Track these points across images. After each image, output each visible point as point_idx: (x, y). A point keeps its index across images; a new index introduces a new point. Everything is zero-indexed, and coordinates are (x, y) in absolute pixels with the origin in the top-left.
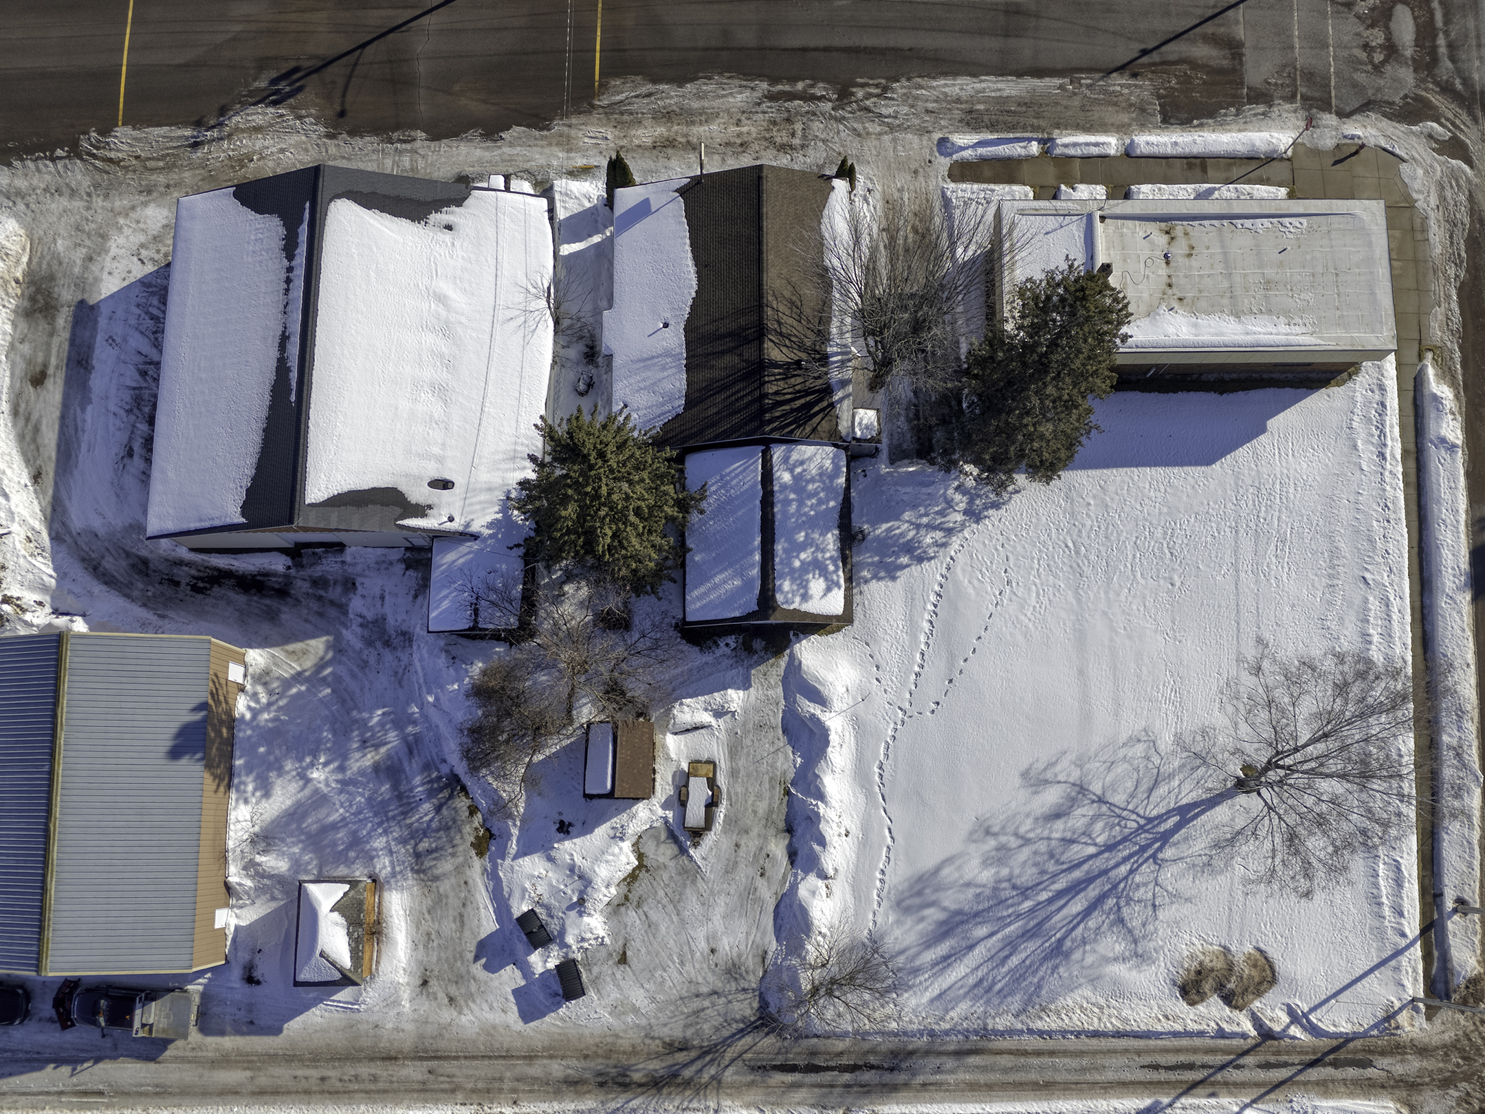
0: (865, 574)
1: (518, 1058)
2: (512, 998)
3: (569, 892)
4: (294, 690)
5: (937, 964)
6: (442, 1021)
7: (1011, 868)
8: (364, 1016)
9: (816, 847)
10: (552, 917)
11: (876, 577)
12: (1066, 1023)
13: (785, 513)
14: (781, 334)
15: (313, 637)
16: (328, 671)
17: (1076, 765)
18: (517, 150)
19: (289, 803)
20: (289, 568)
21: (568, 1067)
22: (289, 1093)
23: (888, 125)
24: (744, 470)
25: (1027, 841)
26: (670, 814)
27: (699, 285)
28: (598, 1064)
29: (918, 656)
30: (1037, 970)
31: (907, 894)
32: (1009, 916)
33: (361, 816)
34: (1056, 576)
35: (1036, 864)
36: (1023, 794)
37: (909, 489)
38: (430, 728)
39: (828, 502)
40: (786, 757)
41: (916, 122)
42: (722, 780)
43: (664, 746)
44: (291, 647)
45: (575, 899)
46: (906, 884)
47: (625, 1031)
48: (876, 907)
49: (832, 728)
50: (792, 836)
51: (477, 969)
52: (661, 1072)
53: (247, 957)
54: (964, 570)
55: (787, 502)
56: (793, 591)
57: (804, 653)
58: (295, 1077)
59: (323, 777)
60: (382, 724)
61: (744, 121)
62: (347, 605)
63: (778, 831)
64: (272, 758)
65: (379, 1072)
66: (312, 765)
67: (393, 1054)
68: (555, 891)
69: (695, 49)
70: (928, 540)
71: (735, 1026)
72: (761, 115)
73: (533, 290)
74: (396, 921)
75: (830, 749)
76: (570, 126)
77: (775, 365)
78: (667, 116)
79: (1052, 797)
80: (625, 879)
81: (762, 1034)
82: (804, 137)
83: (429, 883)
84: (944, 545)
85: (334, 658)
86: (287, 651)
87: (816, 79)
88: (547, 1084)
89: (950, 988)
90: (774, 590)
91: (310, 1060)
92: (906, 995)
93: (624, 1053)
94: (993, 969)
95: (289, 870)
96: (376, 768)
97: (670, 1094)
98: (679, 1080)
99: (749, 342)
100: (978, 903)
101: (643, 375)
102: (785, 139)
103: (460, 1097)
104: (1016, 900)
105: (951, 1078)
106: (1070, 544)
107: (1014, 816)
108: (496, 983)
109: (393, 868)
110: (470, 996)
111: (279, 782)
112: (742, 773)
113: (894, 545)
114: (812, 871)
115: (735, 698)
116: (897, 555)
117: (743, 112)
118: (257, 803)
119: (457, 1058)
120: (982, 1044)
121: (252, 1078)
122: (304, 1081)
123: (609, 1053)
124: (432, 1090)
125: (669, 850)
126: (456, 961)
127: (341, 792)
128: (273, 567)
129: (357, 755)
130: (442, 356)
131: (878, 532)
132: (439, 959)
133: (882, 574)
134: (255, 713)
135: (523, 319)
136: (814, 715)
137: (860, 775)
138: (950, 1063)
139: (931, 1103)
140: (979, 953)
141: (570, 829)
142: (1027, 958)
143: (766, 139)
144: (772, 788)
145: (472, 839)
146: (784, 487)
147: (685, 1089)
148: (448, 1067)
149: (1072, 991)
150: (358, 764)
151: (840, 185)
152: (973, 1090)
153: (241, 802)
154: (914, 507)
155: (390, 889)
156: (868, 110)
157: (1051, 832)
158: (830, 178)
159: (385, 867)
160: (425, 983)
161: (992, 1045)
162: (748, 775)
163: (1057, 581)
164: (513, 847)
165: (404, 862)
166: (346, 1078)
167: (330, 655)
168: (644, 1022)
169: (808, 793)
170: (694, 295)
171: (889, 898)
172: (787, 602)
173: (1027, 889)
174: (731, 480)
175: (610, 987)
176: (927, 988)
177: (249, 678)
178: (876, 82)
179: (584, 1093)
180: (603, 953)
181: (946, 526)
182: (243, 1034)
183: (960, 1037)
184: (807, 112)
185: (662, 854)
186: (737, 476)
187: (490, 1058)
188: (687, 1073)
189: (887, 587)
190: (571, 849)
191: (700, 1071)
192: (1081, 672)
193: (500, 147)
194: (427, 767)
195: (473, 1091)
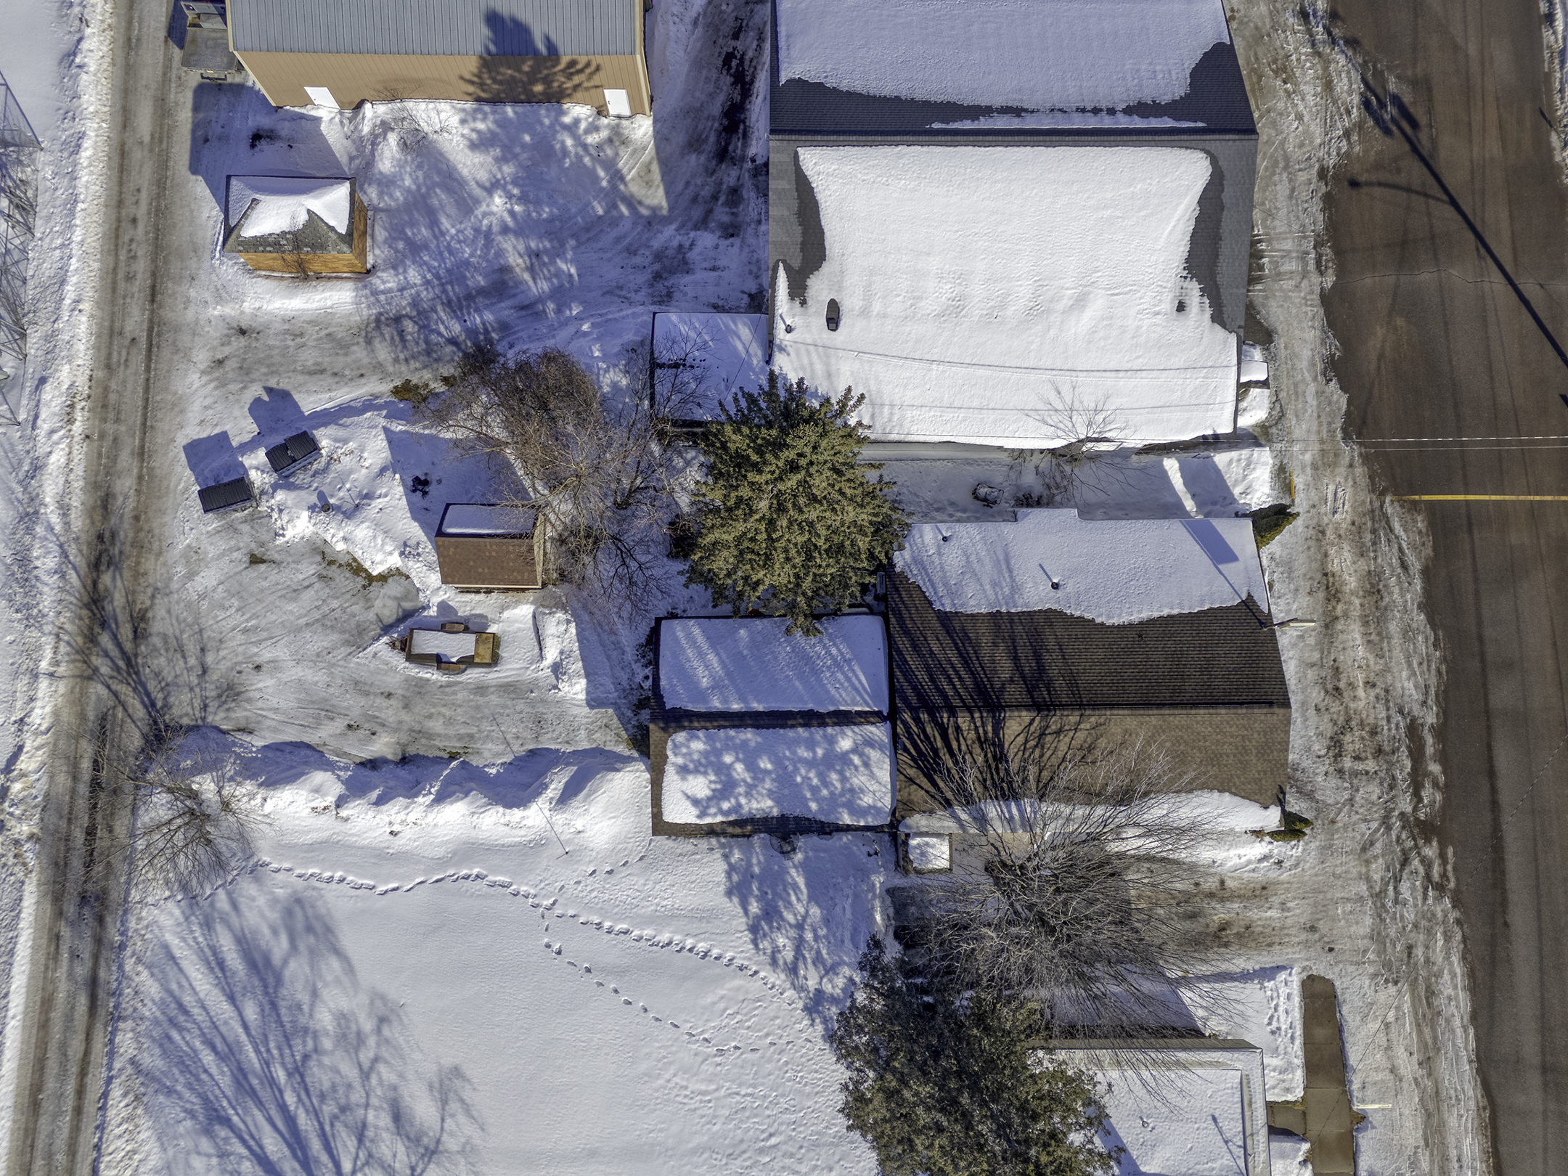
0: (736, 856)
1: (143, 440)
2: (217, 431)
3: (341, 494)
4: (601, 173)
5: (215, 953)
6: (194, 352)
7: (332, 1052)
8: (206, 265)
9: (375, 795)
10: (313, 476)
11: (731, 869)
12: (114, 1130)
13: (797, 742)
14: (1042, 735)
15: (667, 193)
16: (624, 210)
17: (464, 1145)
18: (1312, 401)
19: (465, 172)
20: (753, 160)
21: (126, 497)
22: (121, 183)
23: (1383, 891)
24: (856, 689)
25: (365, 1075)
26: (433, 612)
27: (1113, 626)
28: (126, 532)
29: (624, 926)
30: (192, 1089)
31: (310, 912)
32: (268, 1051)
33: (446, 254)
34: (729, 1119)
35: (334, 1088)
36: (430, 1069)
37: (848, 912)
38: (552, 328)
39: (817, 800)
40: (498, 755)
41: (1392, 932)
42: (473, 675)
43: (518, 602)
44: (655, 167)
45: (332, 501)
46: (323, 911)
47: (165, 564)
48: (298, 871)
49: (527, 813)
50: (396, 764)
51: (256, 391)
52: (109, 608)
53: (284, 133)
54: (738, 989)
55: (811, 745)
56: (690, 754)
57: (632, 776)
58: (139, 190)
59: (494, 209)
60: (558, 273)
61: (1373, 693)
62: (706, 229)
63: (404, 746)
64: (518, 150)
65: (137, 283)
66: (510, 196)
67: (159, 297)
68: (343, 478)
69: (1480, 623)
70: (781, 941)
71: (160, 696)
72: (1384, 714)
73: (1100, 418)
74: (318, 297)
75: (501, 809)
76: (1351, 465)
77: (998, 726)
78: (1374, 588)
79: (424, 1109)
80: (355, 560)
81: (146, 729)
82: (1355, 774)
83: (363, 333)
84: (774, 962)
85: (641, 216)
86: (650, 163)
87: (1447, 789)
88: (107, 474)
89: (181, 970)
90: (691, 728)
91: (158, 206)
92: (177, 912)
93: (138, 563)
94: (200, 1029)
95: (380, 173)
96: (506, 269)
97: (81, 619)
98: (97, 629)
99: (1030, 693)
100: (289, 1008)
101: (987, 560)
102: (1350, 747)
103: (100, 374)
104: (288, 1059)
105: (62, 973)
106: (773, 1141)
107: (402, 1057)
108: (237, 412)
109: (383, 292)
110: (222, 383)
111: (490, 159)
112: (481, 700)
113: (775, 893)
114: (347, 789)
115: (575, 689)
116: (762, 897)
117: (1387, 691)
118: (463, 135)
119: (148, 369)
120: (102, 1013)
121: (141, 143)
122: (134, 199)
123: (139, 545)
124: (111, 343)
125: (390, 614)
126: (268, 366)
127: (477, 230)
128: (754, 142)
129: (521, 247)
130: (1003, 307)
131: (793, 872)
132: (271, 348)
133: (735, 878)
134: (572, 128)
135: (1060, 407)
136: (546, 787)
137: (470, 850)
138: (82, 971)
139: (32, 947)
140: (222, 1008)
141: (419, 494)
142: (210, 1075)
143: (1348, 721)
144: (460, 737)
145: (415, 381)
146: (832, 741)
147: (85, 636)
148: (138, 360)
149: (159, 1139)
150: (510, 249)
151: (1271, 819)
152: (43, 1003)
153: (462, 115)
154: (827, 921)
155: (356, 289)
156: (1405, 862)
157: (376, 1109)
158: (1281, 803)
159: (384, 283)
160: (242, 332)
161: (99, 1026)
162: (478, 708)
163: (723, 1120)
164: (398, 427)
165: (390, 304)
166: (134, 246)
167: (644, 212)
168: (175, 586)
169: (448, 783)
170: (1099, 620)
171: (307, 888)
172: (675, 746)
173: (302, 1076)
174: (844, 673)
175: (223, 545)
176: (184, 939)
177: (617, 121)
178: (1450, 874)
179: (91, 517)
180: (265, 537)
181: (801, 965)
182: (194, 131)
183: (114, 985)
184: (1394, 778)
185: (385, 604)
186: (848, 679)
187: (145, 408)
188: (105, 640)
189: (718, 884)
190: (394, 494)
191: (106, 654)
192: (593, 1153)
193: (1315, 379)
194: (504, 327)
195: (106, 390)
